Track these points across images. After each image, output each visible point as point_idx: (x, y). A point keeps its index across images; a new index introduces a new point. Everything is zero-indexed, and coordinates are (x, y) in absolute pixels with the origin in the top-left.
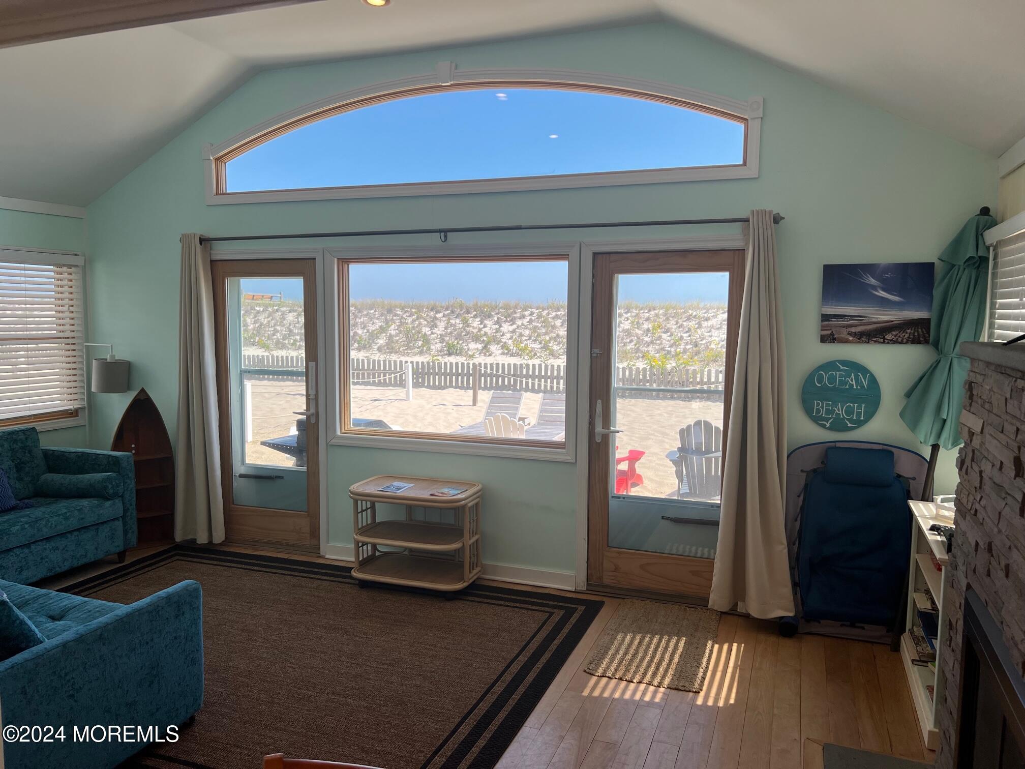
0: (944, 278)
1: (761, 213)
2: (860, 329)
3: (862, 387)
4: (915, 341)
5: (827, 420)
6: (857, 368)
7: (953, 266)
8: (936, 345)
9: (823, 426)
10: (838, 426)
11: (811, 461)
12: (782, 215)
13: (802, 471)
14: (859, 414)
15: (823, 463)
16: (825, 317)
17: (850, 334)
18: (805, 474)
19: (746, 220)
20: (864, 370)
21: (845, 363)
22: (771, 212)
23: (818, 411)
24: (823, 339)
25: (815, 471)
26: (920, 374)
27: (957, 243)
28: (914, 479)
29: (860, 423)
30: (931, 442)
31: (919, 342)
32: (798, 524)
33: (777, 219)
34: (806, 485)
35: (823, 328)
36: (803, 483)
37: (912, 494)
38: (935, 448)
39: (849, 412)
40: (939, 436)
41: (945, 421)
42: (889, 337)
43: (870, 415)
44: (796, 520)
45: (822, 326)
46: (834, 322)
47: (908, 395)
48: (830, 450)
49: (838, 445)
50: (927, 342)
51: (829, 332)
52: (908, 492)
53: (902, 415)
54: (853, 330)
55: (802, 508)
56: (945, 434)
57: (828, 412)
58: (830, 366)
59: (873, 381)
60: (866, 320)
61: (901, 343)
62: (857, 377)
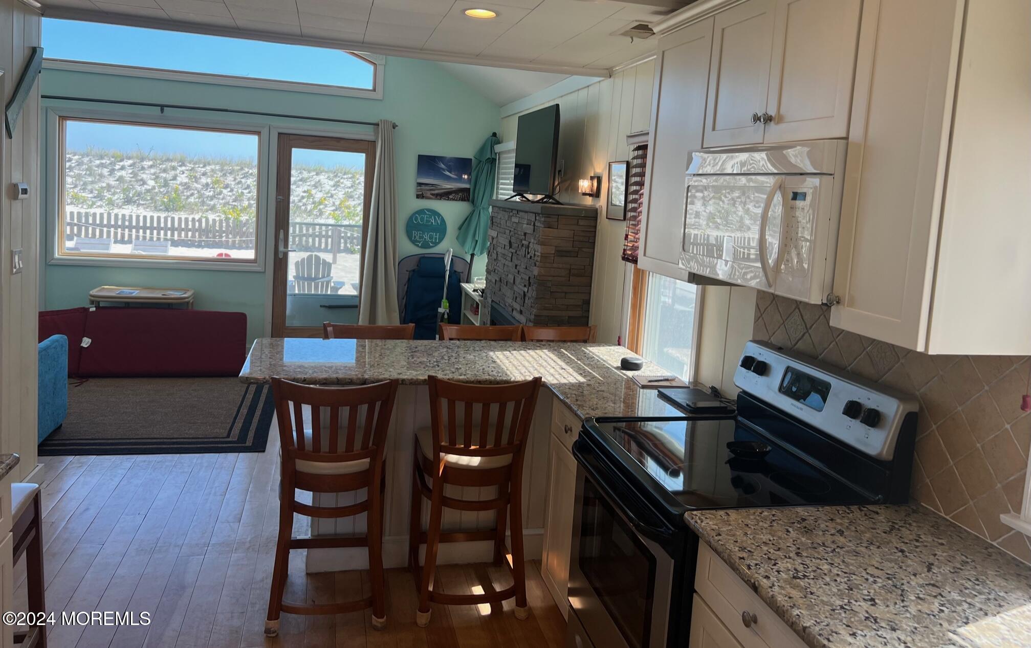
0: (476, 167)
1: (385, 122)
2: (436, 192)
3: (438, 223)
4: (463, 200)
5: (419, 242)
6: (435, 213)
7: (481, 161)
8: (473, 202)
9: (418, 246)
10: (425, 246)
11: (412, 266)
12: (397, 124)
13: (407, 271)
14: (436, 238)
15: (418, 266)
16: (420, 184)
17: (432, 194)
18: (408, 273)
19: (377, 125)
20: (439, 215)
21: (429, 210)
22: (391, 122)
23: (415, 237)
24: (418, 197)
25: (414, 271)
26: (466, 217)
27: (482, 150)
28: (462, 273)
29: (436, 244)
30: (471, 253)
31: (465, 200)
32: (404, 301)
33: (394, 126)
34: (409, 279)
35: (417, 190)
36: (407, 277)
37: (461, 280)
38: (472, 255)
39: (431, 237)
40: (474, 249)
41: (477, 241)
42: (451, 197)
43: (441, 240)
44: (403, 299)
45: (417, 189)
46: (423, 187)
47: (460, 228)
48: (422, 259)
49: (426, 255)
50: (468, 200)
51: (421, 193)
52: (460, 280)
53: (457, 238)
54: (433, 192)
55: (407, 292)
56: (477, 249)
57: (420, 237)
58: (421, 212)
59: (443, 221)
60: (439, 187)
61: (457, 200)
62: (435, 218)
